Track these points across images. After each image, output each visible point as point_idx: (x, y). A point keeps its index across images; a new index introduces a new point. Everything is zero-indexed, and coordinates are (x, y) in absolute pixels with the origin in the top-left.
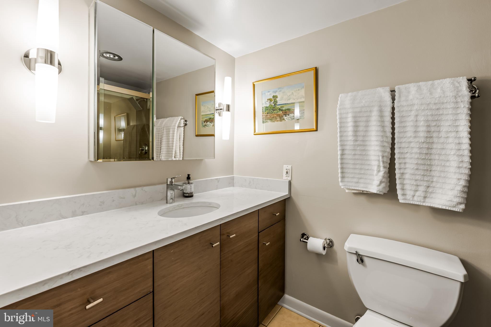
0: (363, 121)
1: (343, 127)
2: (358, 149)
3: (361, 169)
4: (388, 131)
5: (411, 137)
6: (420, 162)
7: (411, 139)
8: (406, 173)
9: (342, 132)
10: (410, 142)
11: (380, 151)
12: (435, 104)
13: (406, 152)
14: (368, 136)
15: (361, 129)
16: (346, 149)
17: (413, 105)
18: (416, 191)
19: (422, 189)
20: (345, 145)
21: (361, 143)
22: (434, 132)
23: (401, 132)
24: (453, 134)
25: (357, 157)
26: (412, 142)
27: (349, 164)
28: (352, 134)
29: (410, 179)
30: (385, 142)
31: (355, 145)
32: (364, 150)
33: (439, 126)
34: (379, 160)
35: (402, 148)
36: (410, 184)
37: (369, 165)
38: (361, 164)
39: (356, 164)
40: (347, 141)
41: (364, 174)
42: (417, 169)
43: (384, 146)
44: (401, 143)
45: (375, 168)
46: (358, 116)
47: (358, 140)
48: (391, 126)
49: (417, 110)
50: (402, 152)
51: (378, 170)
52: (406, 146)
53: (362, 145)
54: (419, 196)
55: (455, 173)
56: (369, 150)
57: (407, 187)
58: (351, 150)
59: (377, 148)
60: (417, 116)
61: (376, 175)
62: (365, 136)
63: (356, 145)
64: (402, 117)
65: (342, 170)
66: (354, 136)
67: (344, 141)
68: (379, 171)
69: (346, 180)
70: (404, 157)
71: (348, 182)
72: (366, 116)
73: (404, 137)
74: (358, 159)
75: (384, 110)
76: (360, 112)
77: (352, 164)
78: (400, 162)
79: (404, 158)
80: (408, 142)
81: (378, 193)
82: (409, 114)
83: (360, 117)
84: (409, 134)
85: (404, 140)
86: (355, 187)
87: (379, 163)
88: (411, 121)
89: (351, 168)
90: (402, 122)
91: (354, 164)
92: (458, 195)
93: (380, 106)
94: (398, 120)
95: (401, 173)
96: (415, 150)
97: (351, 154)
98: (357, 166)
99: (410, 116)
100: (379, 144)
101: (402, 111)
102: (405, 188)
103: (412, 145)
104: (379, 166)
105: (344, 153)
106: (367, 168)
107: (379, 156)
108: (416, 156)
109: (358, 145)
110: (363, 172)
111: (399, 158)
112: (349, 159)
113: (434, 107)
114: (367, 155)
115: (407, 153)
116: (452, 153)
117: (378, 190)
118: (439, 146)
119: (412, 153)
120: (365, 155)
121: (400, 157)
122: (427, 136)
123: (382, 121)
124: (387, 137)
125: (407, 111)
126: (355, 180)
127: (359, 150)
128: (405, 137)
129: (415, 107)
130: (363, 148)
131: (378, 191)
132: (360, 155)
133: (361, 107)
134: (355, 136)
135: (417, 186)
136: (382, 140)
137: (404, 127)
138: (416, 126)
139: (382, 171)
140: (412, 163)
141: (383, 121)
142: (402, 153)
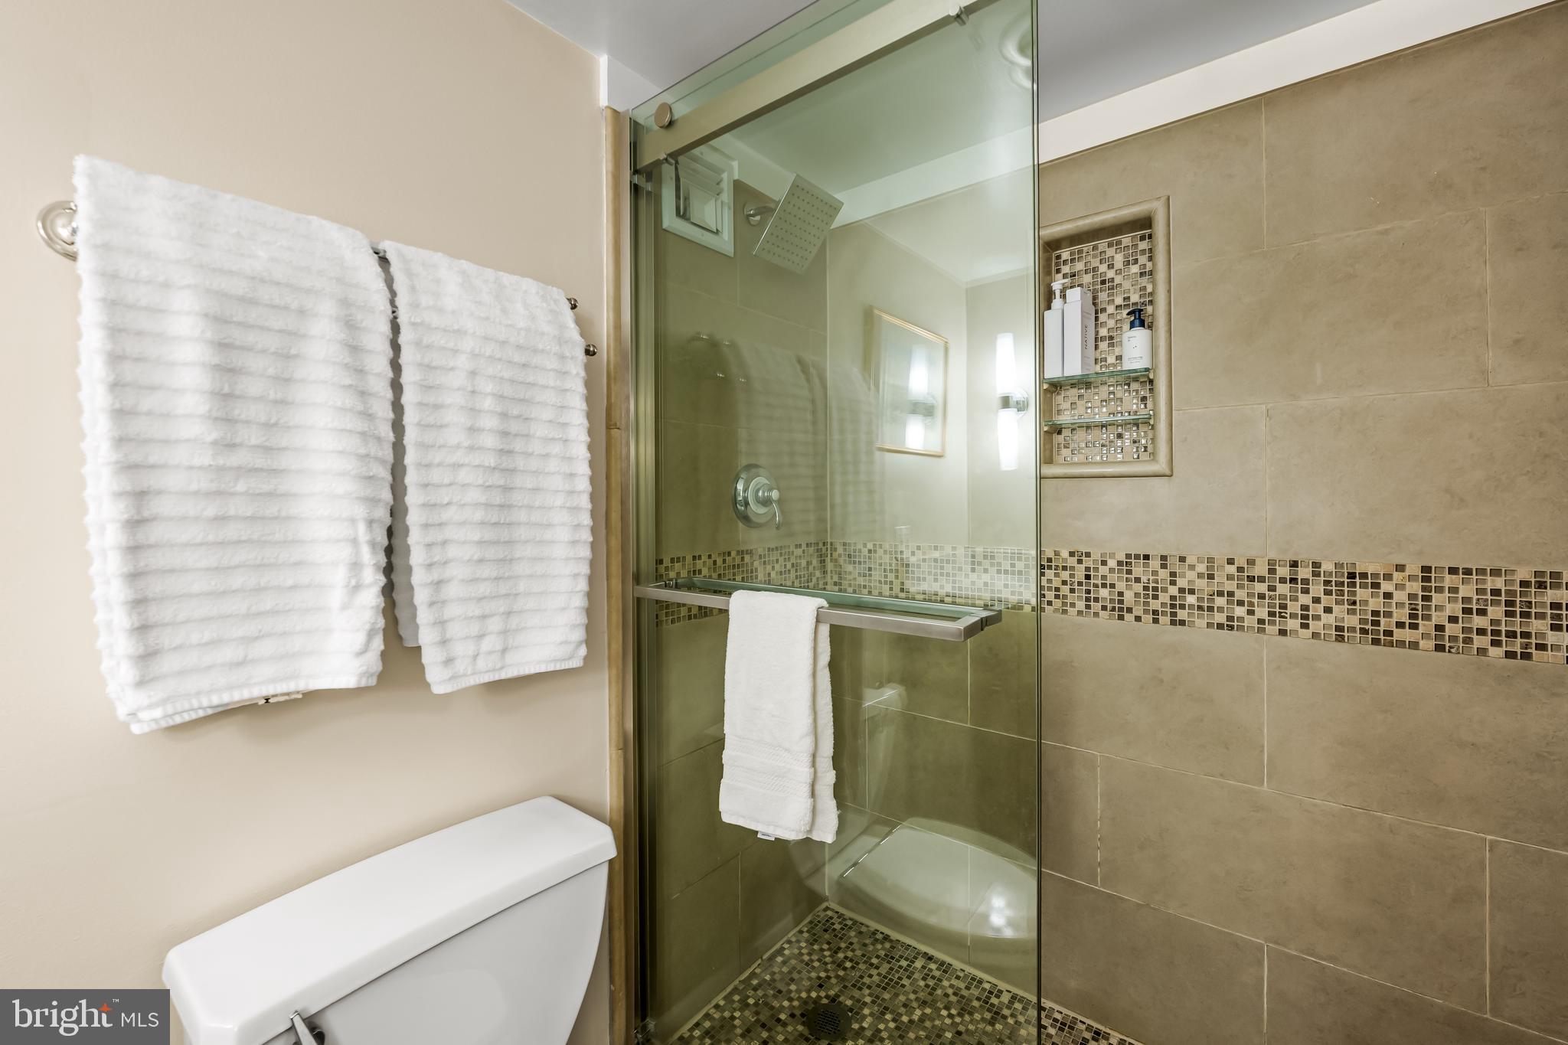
0: (264, 351)
1: (137, 360)
2: (241, 487)
3: (259, 590)
4: (380, 414)
5: (458, 446)
6: (489, 535)
7: (459, 457)
8: (449, 581)
9: (124, 386)
10: (456, 466)
11: (357, 498)
12: (519, 347)
13: (445, 502)
14: (289, 427)
15: (253, 387)
16: (159, 492)
17: (460, 333)
18: (481, 637)
19: (495, 624)
20: (153, 467)
21: (259, 461)
22: (516, 435)
23: (428, 426)
24: (556, 449)
25: (231, 531)
26: (462, 465)
27: (184, 570)
28: (203, 409)
29: (463, 600)
30: (376, 459)
31: (221, 469)
32: (271, 495)
33: (527, 419)
34: (354, 541)
35: (433, 485)
36: (464, 616)
37: (298, 564)
38: (260, 566)
39: (229, 568)
40: (166, 442)
41: (277, 612)
42: (481, 561)
43: (370, 478)
44: (428, 466)
45: (339, 576)
46: (235, 319)
47: (241, 445)
48: (389, 394)
49: (474, 356)
50: (432, 502)
51: (353, 582)
52: (446, 481)
53: (261, 470)
54: (490, 653)
55: (567, 559)
56: (295, 495)
57: (455, 630)
58: (196, 493)
59: (346, 486)
60: (473, 373)
61: (345, 607)
62: (275, 424)
63: (231, 468)
64: (429, 368)
65: (139, 614)
66: (216, 419)
67: (146, 441)
68: (357, 588)
69: (168, 663)
70: (440, 522)
71: (182, 673)
72: (280, 331)
73: (437, 445)
74: (239, 542)
75: (362, 321)
76: (243, 300)
77: (208, 569)
78: (429, 539)
79: (440, 525)
80: (449, 465)
81: (363, 684)
82: (451, 364)
83: (244, 325)
84: (455, 436)
85: (437, 457)
86: (230, 688)
87: (357, 553)
88: (459, 389)
89: (197, 595)
90: (431, 387)
91: (217, 568)
92: (578, 622)
93: (345, 303)
94: (418, 378)
95: (435, 582)
96: (474, 495)
97: (197, 519)
98: (237, 581)
99: (452, 369)
100: (353, 469)
101: (428, 347)
102: (448, 636)
103: (464, 476)
104: (356, 566)
105: (146, 514)
106: (290, 582)
107: (353, 521)
108: (479, 515)
109: (239, 468)
110: (268, 605)
111: (426, 526)
112: (186, 545)
113: (517, 358)
114: (288, 518)
115: (447, 504)
116: (559, 502)
117: (365, 673)
118: (529, 482)
119: (464, 505)
120: (276, 518)
121: (430, 521)
122: (501, 447)
123: (356, 370)
124: (379, 439)
125: (443, 348)
126: (229, 653)
127: (246, 493)
128: (439, 447)
129: (468, 344)
130: (266, 488)
131: (361, 675)
132: (253, 518)
133: (253, 278)
134: (223, 419)
135: (484, 617)
136: (363, 451)
137: (437, 407)
138: (474, 411)
139: (370, 586)
140: (464, 542)
141: (361, 371)
142: (434, 505)
